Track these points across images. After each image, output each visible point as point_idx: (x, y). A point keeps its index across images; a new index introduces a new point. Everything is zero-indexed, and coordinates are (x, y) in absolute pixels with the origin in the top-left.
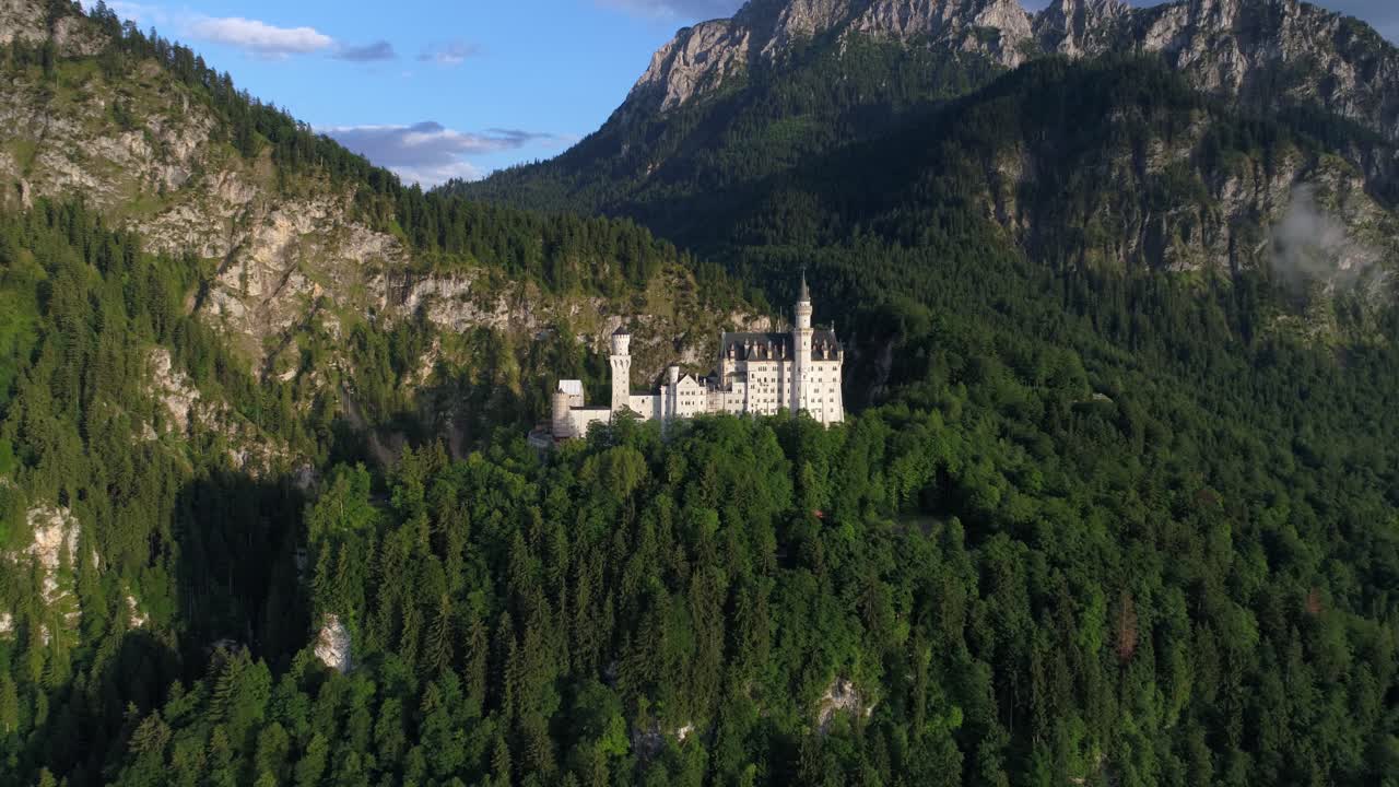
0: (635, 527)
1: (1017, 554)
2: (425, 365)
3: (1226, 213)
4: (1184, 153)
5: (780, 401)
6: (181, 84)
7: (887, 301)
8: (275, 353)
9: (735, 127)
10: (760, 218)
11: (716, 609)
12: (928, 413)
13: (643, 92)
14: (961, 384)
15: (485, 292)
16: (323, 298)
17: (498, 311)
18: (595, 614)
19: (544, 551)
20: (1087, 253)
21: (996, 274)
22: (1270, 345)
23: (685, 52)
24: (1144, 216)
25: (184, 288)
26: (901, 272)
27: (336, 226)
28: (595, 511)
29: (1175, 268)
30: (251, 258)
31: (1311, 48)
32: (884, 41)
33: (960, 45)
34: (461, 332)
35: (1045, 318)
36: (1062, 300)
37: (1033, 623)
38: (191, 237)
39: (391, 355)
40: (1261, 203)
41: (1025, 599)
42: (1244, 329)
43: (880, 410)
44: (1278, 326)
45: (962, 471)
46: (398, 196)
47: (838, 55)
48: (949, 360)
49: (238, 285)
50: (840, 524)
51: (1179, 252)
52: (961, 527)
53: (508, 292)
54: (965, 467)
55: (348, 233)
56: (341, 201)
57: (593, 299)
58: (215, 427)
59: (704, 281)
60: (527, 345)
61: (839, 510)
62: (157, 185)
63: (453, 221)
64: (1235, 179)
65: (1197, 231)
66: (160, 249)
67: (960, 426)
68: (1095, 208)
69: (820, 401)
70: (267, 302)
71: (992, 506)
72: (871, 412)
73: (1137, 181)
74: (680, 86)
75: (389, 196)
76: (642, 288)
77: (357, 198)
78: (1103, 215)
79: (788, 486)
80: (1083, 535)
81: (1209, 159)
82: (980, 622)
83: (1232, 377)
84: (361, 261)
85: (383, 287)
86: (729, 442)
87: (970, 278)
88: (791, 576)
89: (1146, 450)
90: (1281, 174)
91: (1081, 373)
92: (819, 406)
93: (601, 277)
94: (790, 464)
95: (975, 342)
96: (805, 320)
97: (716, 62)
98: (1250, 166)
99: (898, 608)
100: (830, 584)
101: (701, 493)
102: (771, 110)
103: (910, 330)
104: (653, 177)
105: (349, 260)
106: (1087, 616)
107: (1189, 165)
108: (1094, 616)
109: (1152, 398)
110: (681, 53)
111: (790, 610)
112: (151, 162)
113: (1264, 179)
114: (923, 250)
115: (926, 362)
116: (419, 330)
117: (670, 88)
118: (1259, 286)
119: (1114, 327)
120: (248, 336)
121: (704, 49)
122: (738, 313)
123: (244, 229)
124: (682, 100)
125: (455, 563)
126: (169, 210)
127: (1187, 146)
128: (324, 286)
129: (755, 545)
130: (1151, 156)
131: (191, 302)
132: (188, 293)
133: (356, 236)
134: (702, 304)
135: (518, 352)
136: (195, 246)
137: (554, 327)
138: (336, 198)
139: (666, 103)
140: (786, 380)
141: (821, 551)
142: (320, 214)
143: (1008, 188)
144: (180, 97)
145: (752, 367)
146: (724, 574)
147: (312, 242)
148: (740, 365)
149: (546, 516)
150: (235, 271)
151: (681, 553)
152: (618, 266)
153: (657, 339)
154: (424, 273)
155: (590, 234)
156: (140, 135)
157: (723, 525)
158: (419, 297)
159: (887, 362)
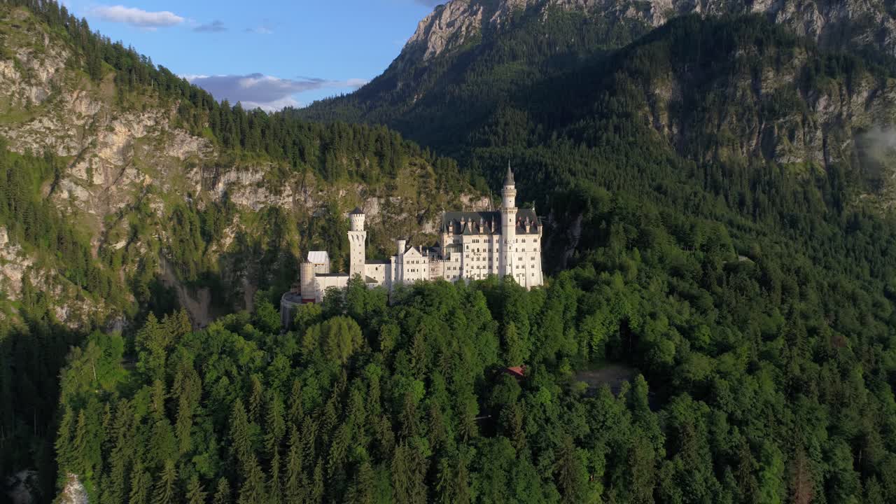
0: (345, 396)
1: (699, 413)
2: (227, 236)
3: (821, 120)
4: (789, 79)
5: (491, 267)
6: (45, 25)
7: (576, 186)
8: (111, 228)
9: (473, 70)
10: (486, 128)
11: (418, 478)
12: (611, 274)
13: (412, 48)
14: (636, 249)
15: (274, 180)
16: (150, 186)
17: (284, 195)
18: (305, 482)
19: (261, 417)
20: (720, 151)
21: (655, 166)
22: (856, 216)
23: (440, 21)
24: (761, 124)
25: (42, 179)
26: (586, 165)
27: (163, 132)
28: (311, 380)
29: (784, 161)
30: (96, 156)
31: (868, 9)
32: (572, 12)
33: (624, 14)
34: (257, 210)
35: (692, 198)
36: (703, 183)
37: (718, 484)
38: (50, 140)
39: (202, 228)
40: (845, 113)
41: (708, 458)
42: (837, 204)
43: (572, 272)
44: (861, 201)
45: (642, 327)
46: (211, 109)
47: (541, 20)
48: (626, 230)
49: (85, 176)
50: (537, 389)
51: (786, 148)
52: (645, 383)
53: (293, 180)
54: (644, 323)
55: (172, 137)
56: (167, 112)
57: (356, 185)
58: (44, 288)
59: (440, 172)
60: (306, 219)
61: (536, 375)
62: (24, 101)
63: (251, 128)
64: (826, 97)
65: (800, 134)
66: (26, 149)
67: (637, 286)
68: (725, 117)
69: (523, 267)
70: (108, 188)
71: (669, 360)
72: (565, 274)
73: (755, 99)
74: (437, 44)
75: (204, 109)
76: (393, 176)
77: (180, 111)
78: (731, 123)
79: (494, 344)
80: (756, 392)
81: (806, 81)
82: (667, 482)
83: (830, 240)
84: (182, 158)
85: (198, 177)
86: (443, 306)
87: (636, 169)
88: (491, 445)
89: (783, 302)
90: (859, 93)
91: (728, 240)
92: (523, 271)
93: (362, 169)
94: (497, 324)
95: (646, 216)
96: (511, 201)
97: (460, 27)
98: (837, 87)
99: (591, 470)
100: (528, 452)
101: (410, 361)
102: (497, 58)
103: (595, 208)
104: (417, 105)
105: (173, 158)
106: (768, 474)
107: (792, 87)
108: (773, 473)
109: (781, 258)
110: (437, 22)
111: (489, 477)
112: (20, 84)
113: (847, 96)
114: (602, 149)
115: (607, 233)
116: (223, 210)
117: (430, 45)
118: (846, 173)
119: (742, 203)
120: (91, 215)
121: (453, 19)
122: (465, 195)
123: (92, 135)
124: (438, 52)
125: (184, 426)
126: (33, 120)
127: (791, 73)
128: (153, 177)
129: (458, 413)
130: (765, 80)
131: (47, 189)
132: (44, 183)
133: (178, 139)
134: (438, 188)
135: (299, 225)
136: (53, 147)
137: (326, 206)
138: (163, 111)
139: (427, 55)
140: (495, 250)
141: (518, 419)
142: (150, 123)
143: (662, 105)
144: (43, 35)
145: (467, 240)
146: (427, 442)
147: (144, 144)
148: (457, 237)
149: (267, 384)
150: (83, 166)
151: (386, 423)
152: (376, 160)
153: (404, 215)
154: (228, 166)
155: (355, 136)
156: (11, 63)
157: (428, 394)
158: (225, 184)
159: (577, 232)
